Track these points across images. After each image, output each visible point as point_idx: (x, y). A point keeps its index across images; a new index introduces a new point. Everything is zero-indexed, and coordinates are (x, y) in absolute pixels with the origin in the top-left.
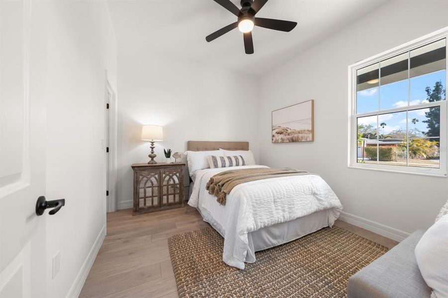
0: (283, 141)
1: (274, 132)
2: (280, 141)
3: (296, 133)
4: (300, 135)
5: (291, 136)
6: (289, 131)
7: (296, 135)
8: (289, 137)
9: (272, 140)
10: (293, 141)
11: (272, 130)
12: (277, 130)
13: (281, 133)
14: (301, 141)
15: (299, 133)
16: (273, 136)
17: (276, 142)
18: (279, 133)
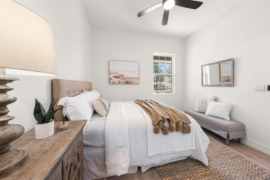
0: (119, 83)
1: (111, 76)
2: (117, 83)
3: (130, 79)
4: (132, 80)
5: (126, 80)
6: (125, 77)
7: (129, 80)
8: (124, 80)
9: (110, 81)
10: (127, 83)
11: (109, 74)
12: (114, 75)
13: (118, 77)
14: (133, 84)
15: (132, 78)
16: (111, 79)
17: (114, 83)
18: (116, 77)
